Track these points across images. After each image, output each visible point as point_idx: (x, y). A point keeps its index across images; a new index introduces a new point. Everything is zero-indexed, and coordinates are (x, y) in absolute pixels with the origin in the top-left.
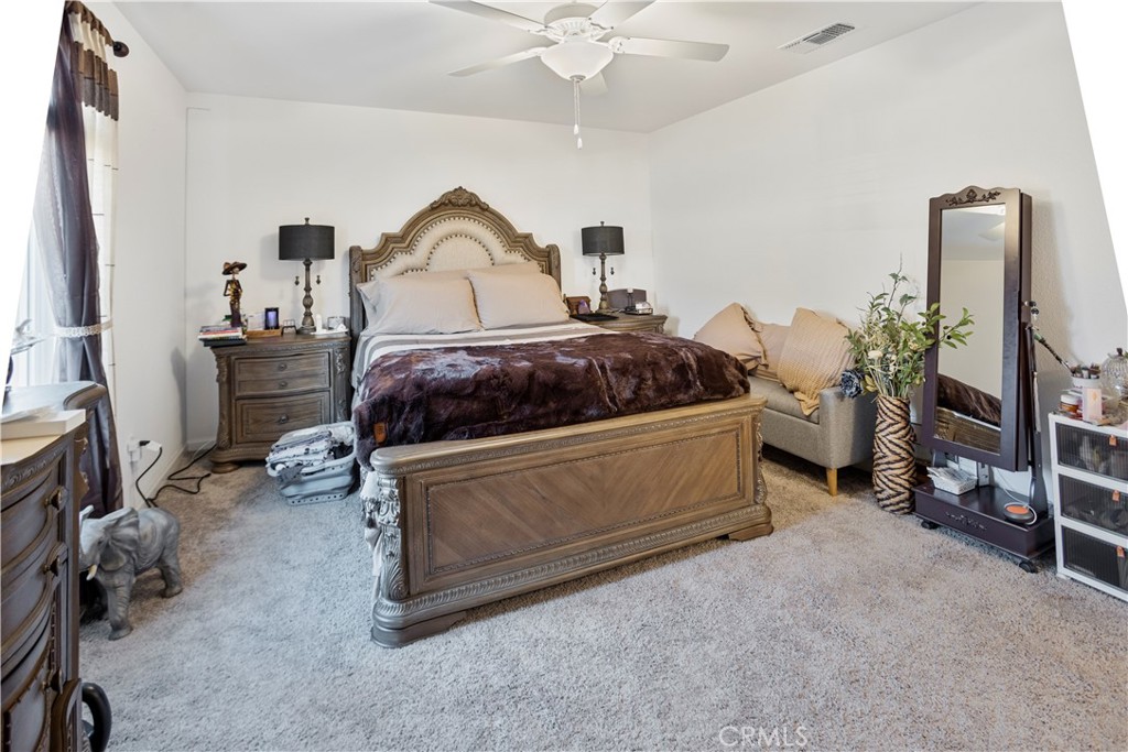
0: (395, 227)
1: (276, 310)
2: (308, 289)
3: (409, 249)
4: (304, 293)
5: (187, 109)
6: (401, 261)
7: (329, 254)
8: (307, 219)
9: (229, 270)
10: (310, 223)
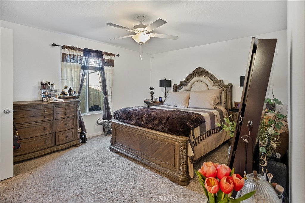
0: (183, 80)
1: (161, 98)
2: (165, 94)
3: (187, 85)
4: (165, 95)
5: (151, 58)
6: (185, 88)
7: (170, 86)
8: (165, 78)
9: (151, 89)
10: (166, 79)
